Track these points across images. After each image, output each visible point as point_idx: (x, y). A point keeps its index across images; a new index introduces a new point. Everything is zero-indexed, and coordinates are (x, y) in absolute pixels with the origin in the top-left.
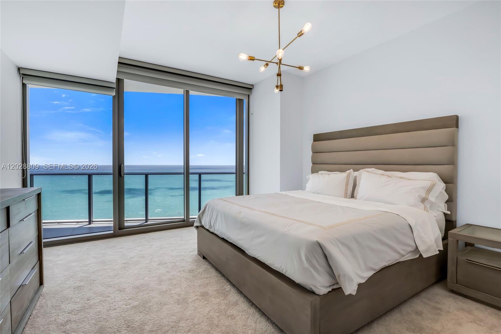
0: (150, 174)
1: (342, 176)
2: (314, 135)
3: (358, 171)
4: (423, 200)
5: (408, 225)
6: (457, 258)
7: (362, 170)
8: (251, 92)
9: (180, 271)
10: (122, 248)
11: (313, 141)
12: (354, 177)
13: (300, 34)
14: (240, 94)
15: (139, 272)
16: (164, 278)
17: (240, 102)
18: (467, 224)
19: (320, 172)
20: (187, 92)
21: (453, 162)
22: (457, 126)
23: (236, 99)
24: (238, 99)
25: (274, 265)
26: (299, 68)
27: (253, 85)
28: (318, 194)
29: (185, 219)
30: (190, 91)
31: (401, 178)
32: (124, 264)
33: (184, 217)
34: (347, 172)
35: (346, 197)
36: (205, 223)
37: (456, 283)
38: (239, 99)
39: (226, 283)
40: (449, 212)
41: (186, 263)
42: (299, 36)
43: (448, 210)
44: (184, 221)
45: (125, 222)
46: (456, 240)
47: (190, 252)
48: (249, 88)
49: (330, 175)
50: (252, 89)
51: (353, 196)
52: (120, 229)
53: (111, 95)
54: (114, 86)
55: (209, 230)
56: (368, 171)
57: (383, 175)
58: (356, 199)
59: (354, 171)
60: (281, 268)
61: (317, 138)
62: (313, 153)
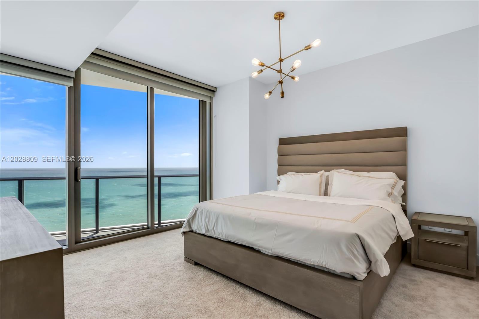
0: (100, 178)
1: (316, 176)
2: (279, 139)
3: (329, 172)
4: (390, 195)
5: (392, 215)
6: (418, 239)
7: (332, 171)
8: (214, 94)
9: (179, 281)
10: (89, 265)
11: (279, 145)
12: (326, 177)
13: (308, 48)
14: (205, 96)
15: (132, 289)
16: (166, 290)
17: (203, 104)
18: (416, 212)
19: (288, 173)
20: (152, 89)
21: (404, 163)
22: (407, 136)
23: (199, 100)
24: (201, 100)
25: (311, 260)
26: (292, 77)
27: (216, 88)
28: (292, 193)
29: (150, 225)
30: (155, 88)
31: (369, 177)
32: (107, 282)
33: (147, 223)
34: (319, 172)
35: (320, 195)
36: (197, 227)
37: (418, 259)
38: (203, 101)
39: (235, 286)
40: (404, 204)
41: (179, 272)
42: (306, 50)
43: (403, 202)
44: (148, 228)
45: (81, 233)
46: (417, 225)
47: (175, 260)
48: (212, 91)
49: (303, 176)
50: (215, 92)
51: (326, 194)
52: (76, 243)
53: (67, 86)
54: (73, 75)
55: (206, 234)
56: (339, 172)
57: (353, 175)
58: (329, 196)
59: (326, 172)
60: (320, 262)
61: (283, 142)
62: (279, 156)
